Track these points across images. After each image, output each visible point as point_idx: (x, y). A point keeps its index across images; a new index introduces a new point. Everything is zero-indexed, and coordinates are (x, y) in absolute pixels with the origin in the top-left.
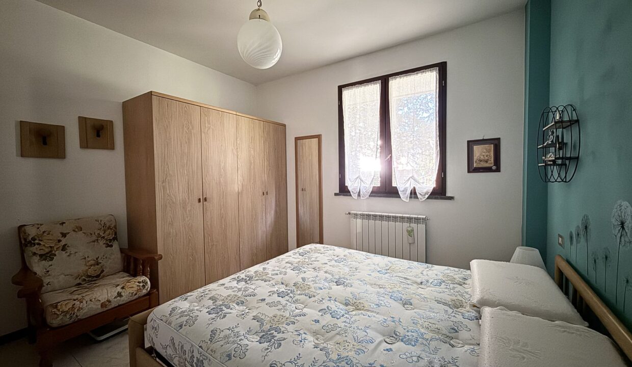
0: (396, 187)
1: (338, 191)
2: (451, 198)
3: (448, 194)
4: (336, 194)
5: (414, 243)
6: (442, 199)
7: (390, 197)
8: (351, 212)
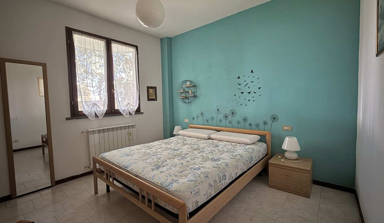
0: (119, 109)
1: (69, 116)
2: (142, 113)
3: (141, 111)
4: (67, 119)
5: (132, 139)
6: (139, 114)
7: (114, 116)
8: (89, 130)
